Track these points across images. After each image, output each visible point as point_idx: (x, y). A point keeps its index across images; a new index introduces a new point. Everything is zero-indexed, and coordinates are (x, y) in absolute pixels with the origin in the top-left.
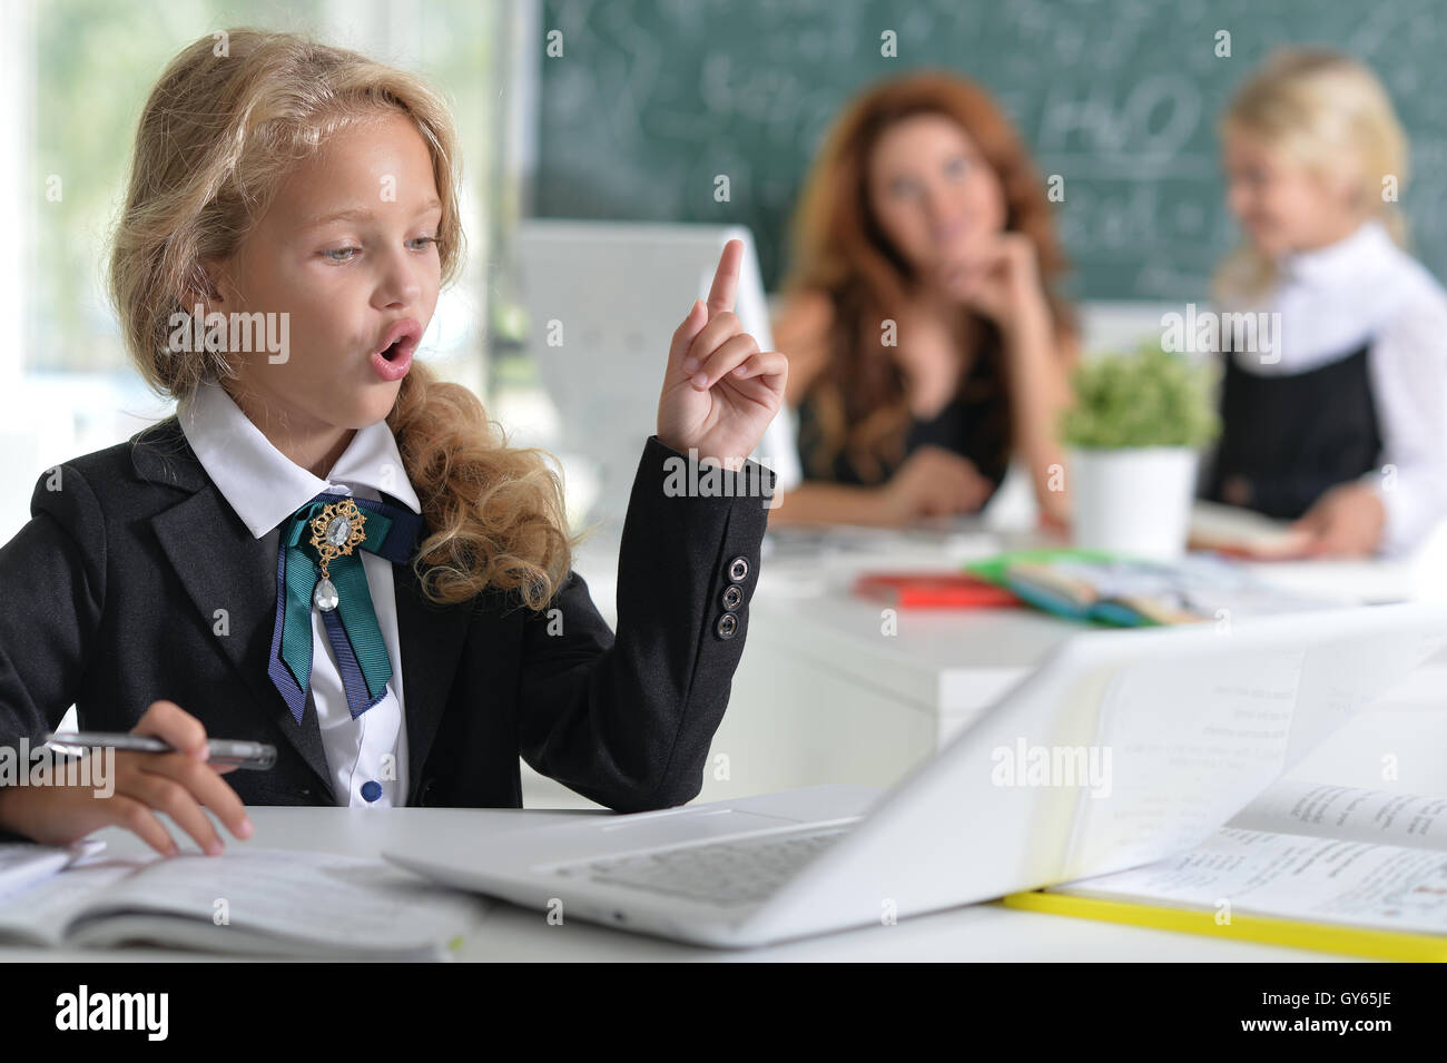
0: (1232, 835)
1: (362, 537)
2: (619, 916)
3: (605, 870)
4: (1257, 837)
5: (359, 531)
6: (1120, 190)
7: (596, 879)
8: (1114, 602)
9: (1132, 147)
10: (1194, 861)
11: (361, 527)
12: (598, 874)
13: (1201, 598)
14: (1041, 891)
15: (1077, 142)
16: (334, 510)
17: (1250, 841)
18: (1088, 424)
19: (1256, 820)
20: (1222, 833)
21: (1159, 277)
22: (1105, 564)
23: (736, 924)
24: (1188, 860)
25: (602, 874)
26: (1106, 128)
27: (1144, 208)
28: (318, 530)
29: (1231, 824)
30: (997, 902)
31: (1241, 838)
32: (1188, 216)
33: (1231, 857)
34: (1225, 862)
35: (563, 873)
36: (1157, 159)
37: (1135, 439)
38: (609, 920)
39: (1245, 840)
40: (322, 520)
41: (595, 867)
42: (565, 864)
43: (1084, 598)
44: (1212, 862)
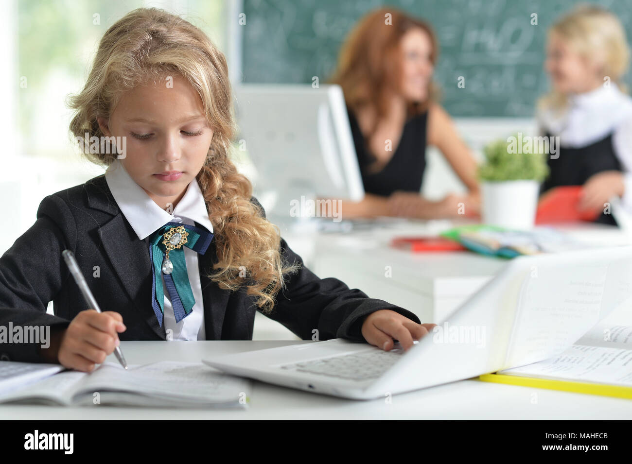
0: (577, 348)
1: (186, 241)
2: (310, 386)
3: (302, 366)
4: (589, 349)
5: (185, 239)
6: (498, 69)
7: (299, 370)
8: (508, 248)
9: (504, 49)
10: (562, 359)
11: (186, 237)
12: (299, 368)
13: (546, 245)
14: (495, 373)
15: (479, 48)
16: (175, 230)
17: (586, 350)
18: (491, 171)
19: (588, 341)
20: (573, 347)
21: (516, 107)
22: (502, 231)
23: (364, 389)
24: (559, 359)
25: (301, 368)
26: (491, 41)
27: (509, 77)
28: (166, 238)
29: (577, 343)
30: (476, 378)
31: (582, 349)
32: (529, 80)
33: (578, 358)
34: (575, 360)
35: (284, 368)
36: (514, 55)
37: (511, 177)
38: (306, 388)
39: (584, 350)
40: (169, 234)
41: (298, 365)
42: (284, 364)
43: (494, 247)
44: (570, 360)
